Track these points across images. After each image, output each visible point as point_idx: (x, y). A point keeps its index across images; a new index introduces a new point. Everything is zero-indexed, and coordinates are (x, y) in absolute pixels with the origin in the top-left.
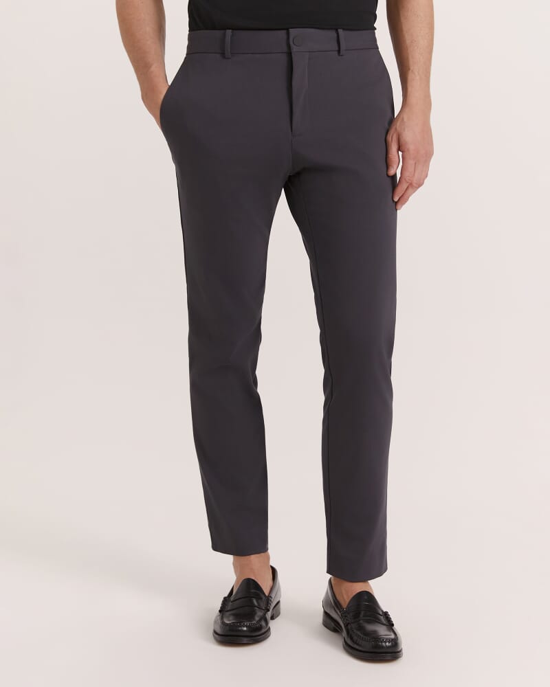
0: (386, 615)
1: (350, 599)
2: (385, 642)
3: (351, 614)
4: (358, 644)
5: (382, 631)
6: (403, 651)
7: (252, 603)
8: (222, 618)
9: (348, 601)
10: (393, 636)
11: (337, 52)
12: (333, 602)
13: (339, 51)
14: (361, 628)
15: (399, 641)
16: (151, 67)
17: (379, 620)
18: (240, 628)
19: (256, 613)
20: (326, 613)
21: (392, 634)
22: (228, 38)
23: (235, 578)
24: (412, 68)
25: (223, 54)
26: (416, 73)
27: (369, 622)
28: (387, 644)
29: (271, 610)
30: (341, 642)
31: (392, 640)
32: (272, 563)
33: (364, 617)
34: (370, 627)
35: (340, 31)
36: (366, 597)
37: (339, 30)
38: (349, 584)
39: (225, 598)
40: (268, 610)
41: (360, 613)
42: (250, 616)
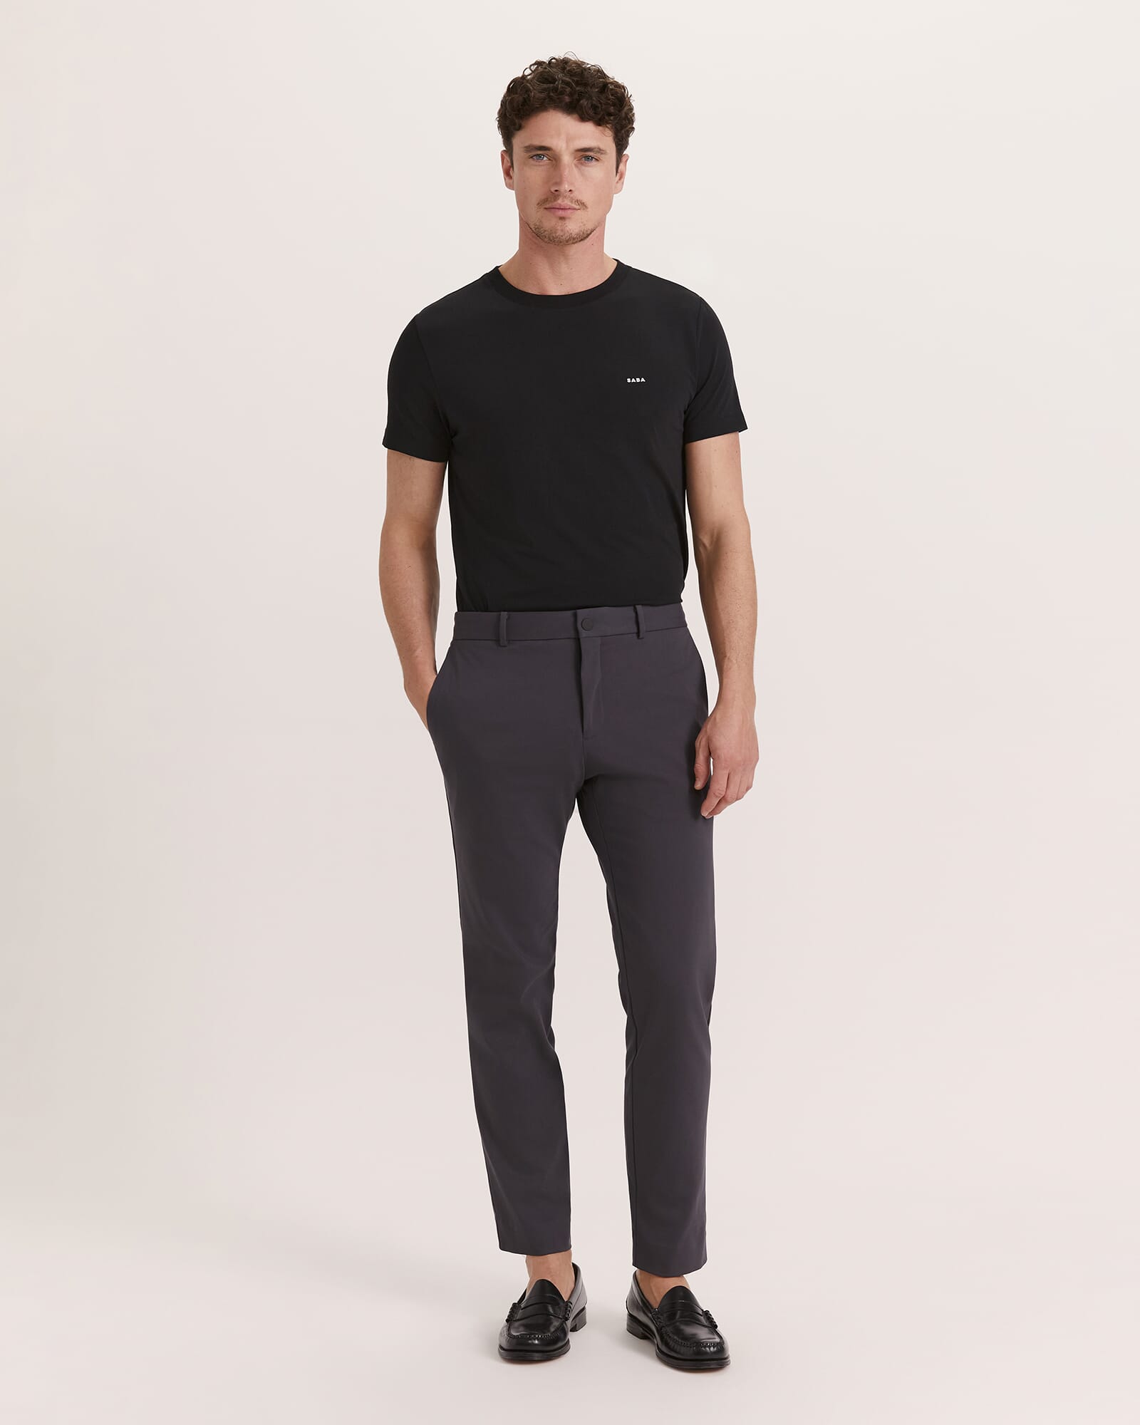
0: (707, 1314)
1: (662, 1297)
2: (709, 1347)
3: (665, 1315)
4: (676, 1352)
5: (703, 1334)
6: (730, 1358)
7: (547, 1310)
8: (509, 1329)
9: (659, 1300)
10: (718, 1340)
11: (635, 635)
12: (639, 1303)
13: (638, 633)
14: (678, 1332)
15: (725, 1346)
16: (415, 651)
17: (699, 1320)
18: (530, 1342)
19: (551, 1323)
20: (630, 1315)
21: (716, 1337)
22: (504, 622)
23: (529, 1279)
24: (728, 655)
25: (498, 641)
26: (734, 661)
27: (688, 1323)
28: (712, 1349)
29: (571, 1319)
30: (653, 1349)
31: (718, 1343)
32: (575, 1260)
33: (681, 1317)
34: (690, 1330)
35: (639, 607)
36: (682, 1294)
37: (637, 606)
38: (661, 1279)
39: (514, 1304)
40: (567, 1319)
41: (675, 1314)
42: (544, 1327)
